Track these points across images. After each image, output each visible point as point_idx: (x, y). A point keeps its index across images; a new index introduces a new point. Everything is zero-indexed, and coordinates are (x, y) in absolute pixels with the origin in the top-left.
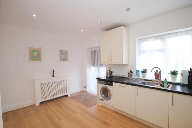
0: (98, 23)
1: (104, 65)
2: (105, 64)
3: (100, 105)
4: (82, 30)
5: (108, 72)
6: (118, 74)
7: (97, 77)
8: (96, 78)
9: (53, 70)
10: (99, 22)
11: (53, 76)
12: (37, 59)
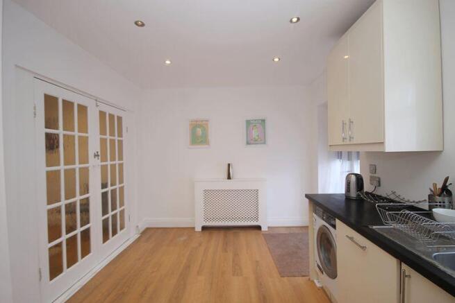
0: (291, 21)
1: (354, 156)
2: (358, 153)
3: (318, 285)
4: (276, 60)
5: (353, 178)
6: (398, 194)
7: (308, 193)
8: (307, 196)
9: (229, 165)
10: (295, 20)
11: (229, 178)
12: (202, 141)
